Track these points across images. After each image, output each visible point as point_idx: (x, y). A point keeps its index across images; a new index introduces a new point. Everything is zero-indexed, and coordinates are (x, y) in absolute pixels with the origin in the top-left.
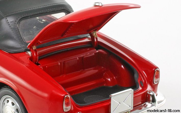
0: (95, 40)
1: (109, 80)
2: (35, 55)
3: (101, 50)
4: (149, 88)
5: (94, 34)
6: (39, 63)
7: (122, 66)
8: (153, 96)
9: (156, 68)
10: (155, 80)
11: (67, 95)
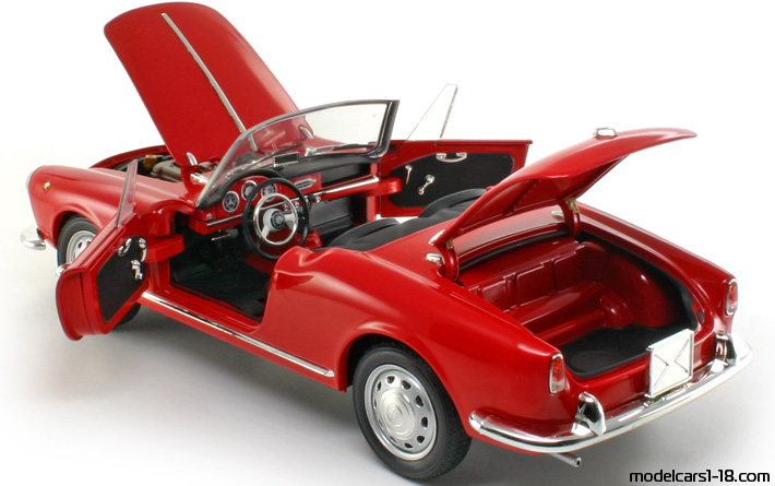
0: (576, 220)
1: (613, 311)
2: (452, 261)
3: (589, 244)
4: (717, 324)
5: (572, 205)
6: (461, 280)
7: (643, 277)
8: (729, 344)
9: (729, 277)
10: (729, 305)
11: (556, 353)
